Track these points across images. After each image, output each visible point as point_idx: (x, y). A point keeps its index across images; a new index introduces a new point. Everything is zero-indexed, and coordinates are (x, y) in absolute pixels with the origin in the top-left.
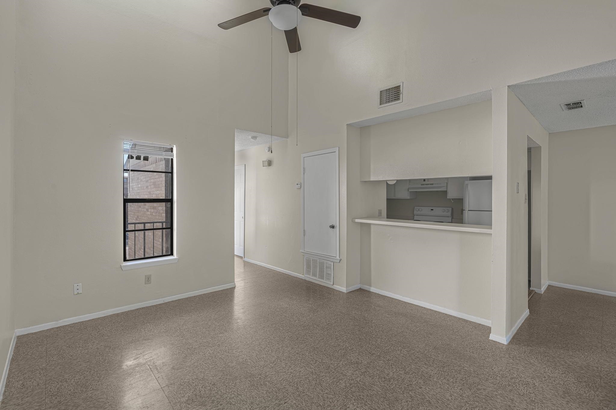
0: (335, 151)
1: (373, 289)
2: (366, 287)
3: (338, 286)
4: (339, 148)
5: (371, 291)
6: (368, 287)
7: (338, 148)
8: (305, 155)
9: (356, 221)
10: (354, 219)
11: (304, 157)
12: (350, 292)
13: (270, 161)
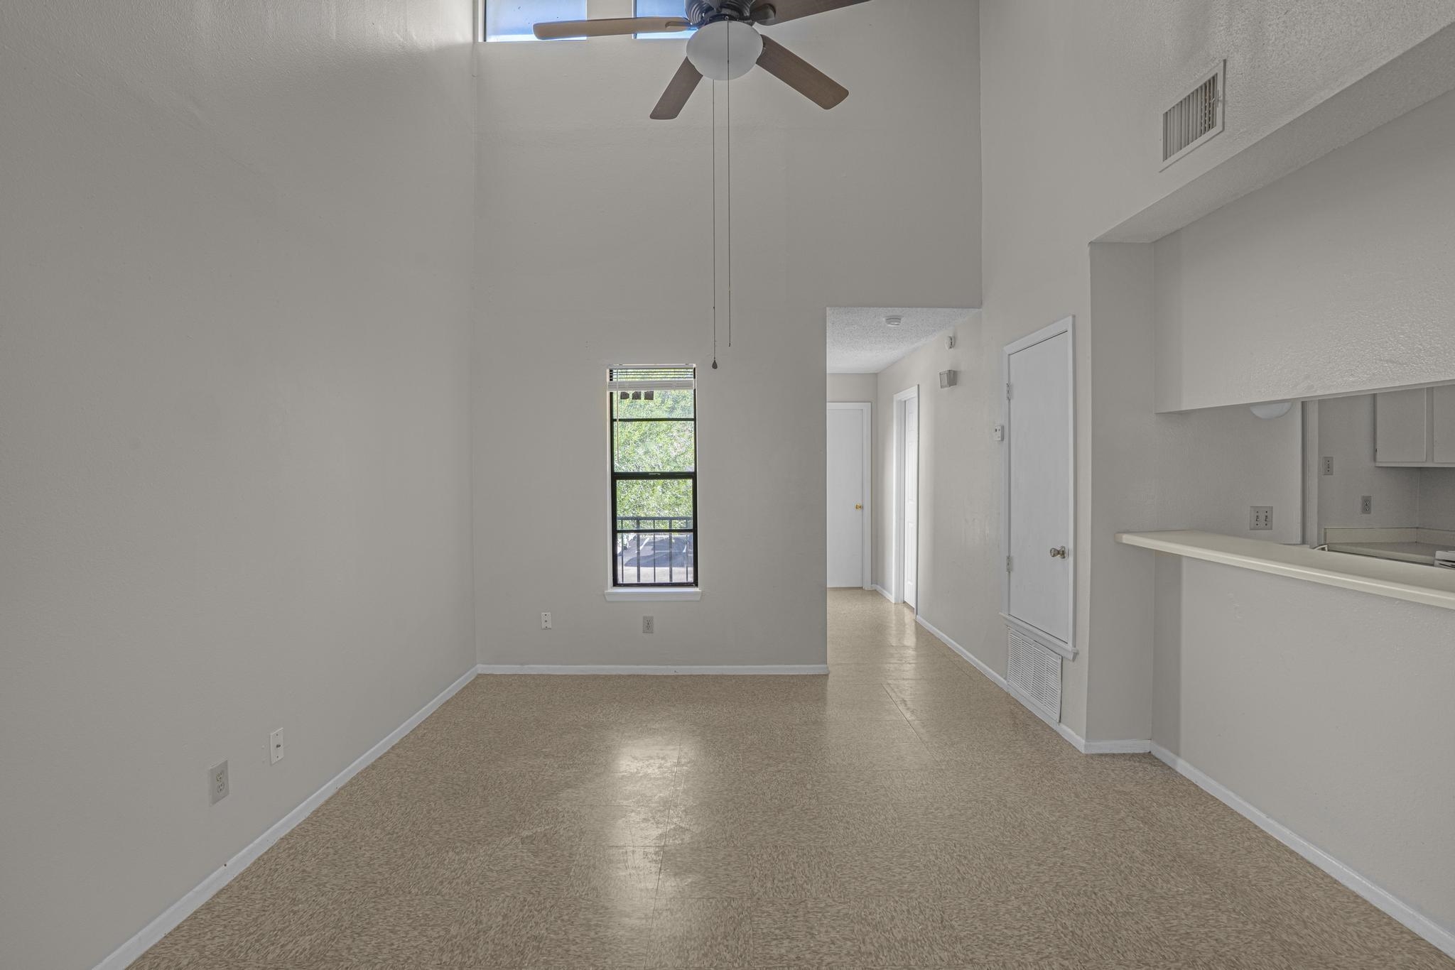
0: (1064, 329)
1: (1183, 767)
2: (1163, 754)
3: (1069, 730)
4: (1074, 317)
5: (1179, 769)
6: (1172, 755)
7: (1071, 318)
8: (1008, 349)
9: (1124, 541)
10: (1119, 532)
11: (1009, 355)
12: (1101, 755)
13: (954, 371)
